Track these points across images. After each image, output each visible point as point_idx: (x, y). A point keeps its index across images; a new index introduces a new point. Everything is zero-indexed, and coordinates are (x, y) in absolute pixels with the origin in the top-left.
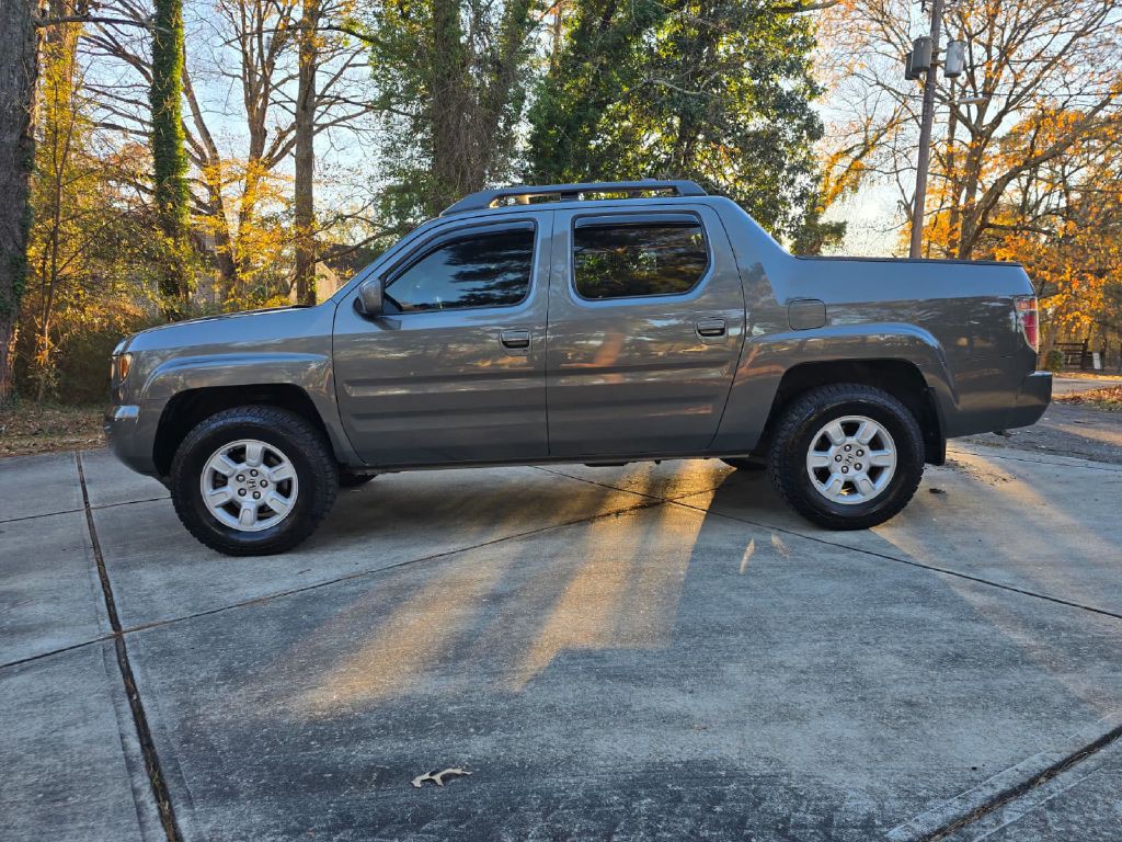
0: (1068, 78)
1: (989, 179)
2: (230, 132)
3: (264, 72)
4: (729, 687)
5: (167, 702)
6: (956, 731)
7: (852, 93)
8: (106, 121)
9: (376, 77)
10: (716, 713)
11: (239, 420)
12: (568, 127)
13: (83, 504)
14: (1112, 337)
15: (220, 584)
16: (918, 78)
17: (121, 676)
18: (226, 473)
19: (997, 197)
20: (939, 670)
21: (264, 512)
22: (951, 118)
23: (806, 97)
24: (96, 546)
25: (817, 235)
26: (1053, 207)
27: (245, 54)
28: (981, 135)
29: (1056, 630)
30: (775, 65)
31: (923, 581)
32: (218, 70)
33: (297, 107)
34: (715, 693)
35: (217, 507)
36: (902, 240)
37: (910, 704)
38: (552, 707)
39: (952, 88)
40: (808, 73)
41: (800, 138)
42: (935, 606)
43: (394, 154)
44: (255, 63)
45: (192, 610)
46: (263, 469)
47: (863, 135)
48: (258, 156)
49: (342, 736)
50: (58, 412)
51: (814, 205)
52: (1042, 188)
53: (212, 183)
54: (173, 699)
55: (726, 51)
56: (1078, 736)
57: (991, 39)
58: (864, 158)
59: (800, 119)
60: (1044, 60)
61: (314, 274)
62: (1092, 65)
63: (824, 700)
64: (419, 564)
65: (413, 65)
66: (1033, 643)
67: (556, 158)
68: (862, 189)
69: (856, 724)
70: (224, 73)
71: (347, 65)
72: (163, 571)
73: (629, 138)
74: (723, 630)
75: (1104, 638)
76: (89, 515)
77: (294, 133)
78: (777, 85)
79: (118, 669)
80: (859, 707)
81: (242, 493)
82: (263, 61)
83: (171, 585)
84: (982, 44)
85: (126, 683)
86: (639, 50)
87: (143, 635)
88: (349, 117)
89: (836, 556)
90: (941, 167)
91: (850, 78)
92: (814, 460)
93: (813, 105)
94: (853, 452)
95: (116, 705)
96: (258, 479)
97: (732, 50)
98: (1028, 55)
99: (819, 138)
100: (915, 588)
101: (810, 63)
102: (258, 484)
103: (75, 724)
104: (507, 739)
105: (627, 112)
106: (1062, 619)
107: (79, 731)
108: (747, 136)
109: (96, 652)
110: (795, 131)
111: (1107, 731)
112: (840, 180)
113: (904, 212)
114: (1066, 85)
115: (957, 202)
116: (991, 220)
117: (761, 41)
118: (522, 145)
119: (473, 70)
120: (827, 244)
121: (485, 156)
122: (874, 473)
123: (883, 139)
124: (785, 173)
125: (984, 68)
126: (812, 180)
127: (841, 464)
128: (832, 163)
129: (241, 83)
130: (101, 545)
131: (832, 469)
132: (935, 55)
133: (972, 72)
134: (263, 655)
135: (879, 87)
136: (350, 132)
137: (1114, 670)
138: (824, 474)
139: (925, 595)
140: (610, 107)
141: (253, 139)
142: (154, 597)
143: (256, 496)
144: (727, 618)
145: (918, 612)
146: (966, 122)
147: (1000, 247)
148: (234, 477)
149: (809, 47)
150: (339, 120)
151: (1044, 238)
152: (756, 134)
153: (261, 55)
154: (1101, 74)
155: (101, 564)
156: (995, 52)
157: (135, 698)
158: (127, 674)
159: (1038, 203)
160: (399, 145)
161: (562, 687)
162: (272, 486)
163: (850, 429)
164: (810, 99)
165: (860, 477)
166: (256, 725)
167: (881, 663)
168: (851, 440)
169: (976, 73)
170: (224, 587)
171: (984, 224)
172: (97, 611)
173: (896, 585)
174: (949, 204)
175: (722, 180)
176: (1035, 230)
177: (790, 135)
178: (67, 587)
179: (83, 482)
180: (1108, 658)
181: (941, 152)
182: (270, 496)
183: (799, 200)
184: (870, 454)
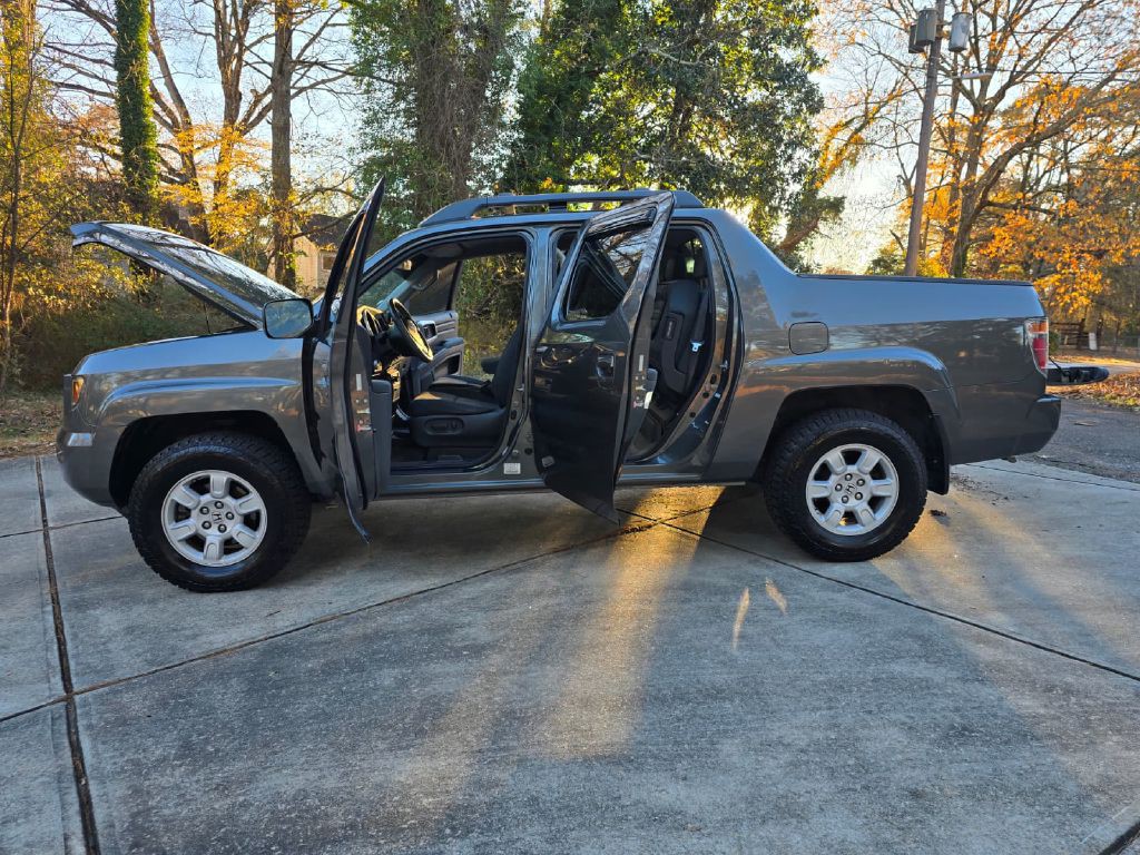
0: (1074, 53)
1: (991, 154)
2: (204, 96)
3: (238, 31)
4: (725, 772)
5: (118, 789)
6: (964, 833)
7: (854, 62)
8: (70, 82)
9: (355, 42)
10: (710, 809)
11: (201, 449)
12: (559, 96)
13: (40, 521)
14: (1109, 317)
15: (183, 629)
16: (921, 51)
17: (69, 754)
18: (189, 505)
19: (998, 175)
20: (944, 747)
21: (230, 546)
22: (954, 91)
23: (806, 69)
24: (52, 577)
25: (815, 210)
26: (1054, 183)
27: (218, 12)
28: (984, 110)
29: (1065, 694)
30: (775, 34)
31: (925, 629)
32: (190, 28)
33: (273, 71)
34: (710, 781)
35: (180, 541)
36: (901, 216)
37: (916, 795)
38: (535, 799)
39: (955, 60)
40: (809, 44)
41: (799, 111)
42: (939, 662)
43: (376, 124)
44: (228, 22)
45: (151, 663)
46: (229, 500)
47: (863, 107)
48: (232, 122)
49: (307, 838)
50: (22, 401)
51: (812, 182)
52: (1043, 163)
53: (184, 149)
54: (124, 784)
55: (725, 18)
56: (1093, 838)
57: (996, 10)
58: (864, 130)
59: (799, 91)
60: (1050, 31)
61: (292, 251)
62: (1099, 39)
63: (826, 788)
64: (396, 603)
65: (396, 30)
66: (1042, 711)
67: (547, 130)
68: (861, 164)
69: (859, 822)
70: (196, 31)
71: (326, 24)
72: (123, 611)
73: (621, 109)
74: (717, 694)
75: (1115, 704)
76: (46, 537)
77: (270, 96)
78: (776, 55)
79: (67, 744)
80: (863, 799)
81: (206, 526)
82: (236, 20)
83: (130, 630)
84: (988, 14)
85: (74, 763)
86: (633, 15)
87: (95, 697)
88: (330, 80)
89: (836, 596)
90: (942, 141)
91: (851, 48)
92: (814, 489)
93: (813, 77)
94: (854, 481)
95: (62, 793)
96: (223, 512)
97: (730, 18)
98: (1034, 26)
99: (818, 112)
100: (919, 637)
101: (811, 32)
102: (223, 516)
103: (15, 820)
104: (486, 844)
105: (620, 82)
106: (1070, 679)
107: (20, 830)
108: (745, 109)
109: (44, 720)
110: (793, 103)
111: (1123, 829)
112: (839, 154)
113: (903, 187)
114: (1072, 60)
115: (958, 178)
116: (991, 197)
117: (761, 9)
118: (511, 115)
119: (459, 35)
120: (825, 219)
121: (471, 129)
122: (875, 502)
123: (884, 110)
124: (783, 147)
125: (989, 38)
126: (811, 156)
127: (842, 493)
128: (831, 136)
129: (214, 42)
130: (57, 575)
131: (832, 498)
132: (940, 28)
133: (976, 43)
134: (225, 726)
135: (881, 57)
136: (330, 96)
137: (1127, 748)
138: (823, 505)
139: (930, 649)
140: (603, 76)
141: (227, 104)
142: (111, 646)
143: (222, 529)
144: (722, 678)
145: (921, 670)
146: (969, 95)
147: (999, 224)
148: (197, 510)
149: (809, 15)
150: (318, 83)
151: (1043, 217)
152: (754, 107)
153: (235, 13)
154: (1107, 48)
155: (55, 601)
156: (1000, 23)
157: (83, 782)
158: (76, 749)
159: (1038, 181)
160: (380, 115)
161: (546, 772)
162: (238, 518)
163: (852, 458)
164: (810, 71)
165: (861, 507)
166: (214, 825)
167: (884, 739)
168: (852, 469)
169: (980, 44)
170: (187, 632)
171: (985, 203)
172: (48, 665)
173: (897, 635)
174: (948, 179)
175: (718, 155)
176: (1036, 209)
177: (789, 109)
178: (16, 633)
179: (42, 495)
180: (1119, 731)
181: (942, 125)
182: (235, 529)
183: (796, 177)
184: (871, 483)
